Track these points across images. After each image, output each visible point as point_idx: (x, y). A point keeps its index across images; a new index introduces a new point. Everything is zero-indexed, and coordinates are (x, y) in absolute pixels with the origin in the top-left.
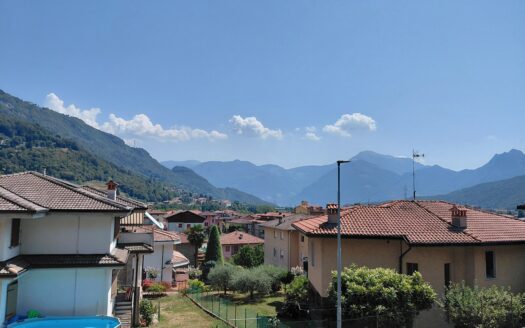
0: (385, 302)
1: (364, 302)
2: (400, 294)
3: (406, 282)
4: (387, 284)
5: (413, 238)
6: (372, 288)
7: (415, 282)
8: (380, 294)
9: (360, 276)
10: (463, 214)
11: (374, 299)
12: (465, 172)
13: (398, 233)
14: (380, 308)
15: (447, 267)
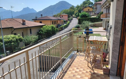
0: (13, 42)
1: (8, 43)
2: (16, 39)
3: (17, 37)
4: (13, 38)
5: (15, 27)
6: (10, 39)
7: (19, 36)
8: (12, 40)
9: (6, 37)
10: (25, 21)
11: (11, 42)
12: (17, 12)
13: (11, 26)
14: (13, 43)
15: (23, 33)
